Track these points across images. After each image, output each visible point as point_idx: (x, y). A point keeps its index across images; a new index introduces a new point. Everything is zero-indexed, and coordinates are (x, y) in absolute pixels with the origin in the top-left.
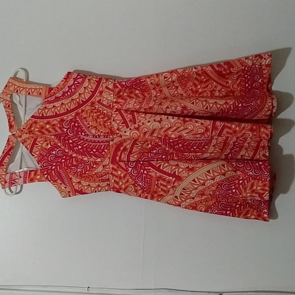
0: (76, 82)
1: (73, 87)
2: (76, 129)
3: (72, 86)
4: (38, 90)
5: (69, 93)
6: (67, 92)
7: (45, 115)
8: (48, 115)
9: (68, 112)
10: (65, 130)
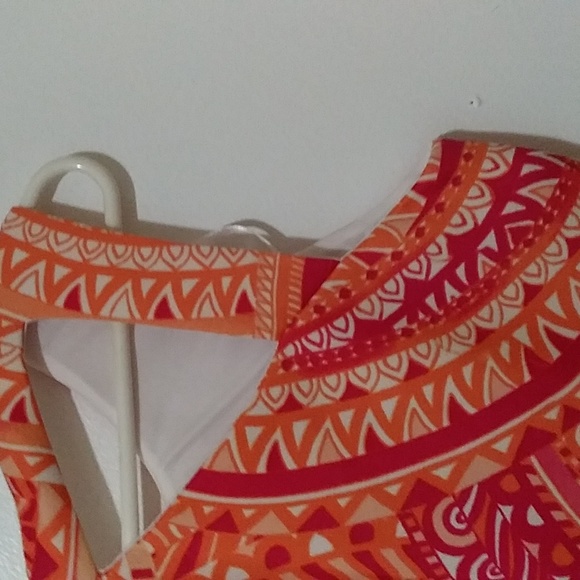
0: (511, 207)
1: (490, 241)
2: (534, 549)
3: (479, 232)
4: (226, 282)
5: (450, 292)
6: (435, 286)
7: (290, 464)
8: (312, 461)
9: (463, 427)
10: (451, 563)
